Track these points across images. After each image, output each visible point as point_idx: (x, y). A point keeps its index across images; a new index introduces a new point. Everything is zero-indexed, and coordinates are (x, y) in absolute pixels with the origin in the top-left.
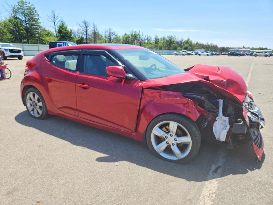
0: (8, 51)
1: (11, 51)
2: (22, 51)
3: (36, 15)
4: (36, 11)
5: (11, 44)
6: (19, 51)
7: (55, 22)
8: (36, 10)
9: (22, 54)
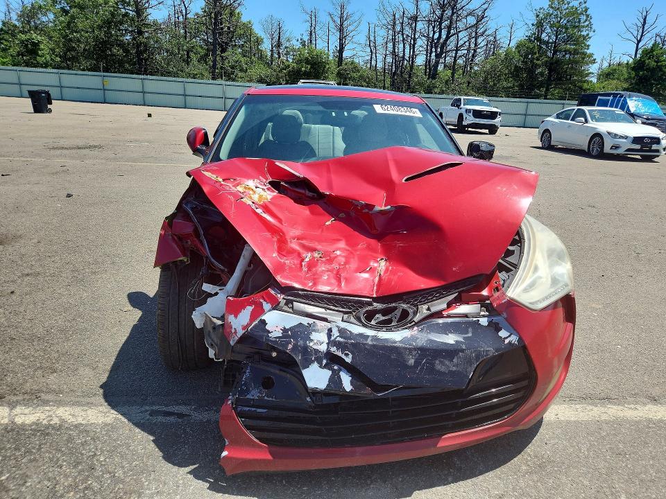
0: (471, 114)
1: (477, 114)
2: (498, 116)
3: (583, 27)
4: (588, 16)
5: (485, 99)
6: (493, 115)
7: (639, 41)
8: (588, 13)
9: (497, 121)
